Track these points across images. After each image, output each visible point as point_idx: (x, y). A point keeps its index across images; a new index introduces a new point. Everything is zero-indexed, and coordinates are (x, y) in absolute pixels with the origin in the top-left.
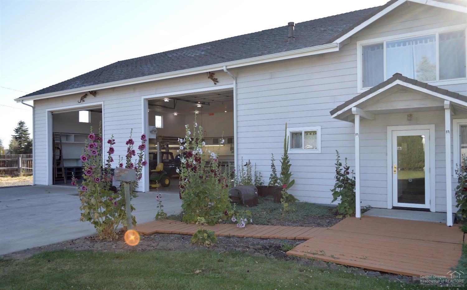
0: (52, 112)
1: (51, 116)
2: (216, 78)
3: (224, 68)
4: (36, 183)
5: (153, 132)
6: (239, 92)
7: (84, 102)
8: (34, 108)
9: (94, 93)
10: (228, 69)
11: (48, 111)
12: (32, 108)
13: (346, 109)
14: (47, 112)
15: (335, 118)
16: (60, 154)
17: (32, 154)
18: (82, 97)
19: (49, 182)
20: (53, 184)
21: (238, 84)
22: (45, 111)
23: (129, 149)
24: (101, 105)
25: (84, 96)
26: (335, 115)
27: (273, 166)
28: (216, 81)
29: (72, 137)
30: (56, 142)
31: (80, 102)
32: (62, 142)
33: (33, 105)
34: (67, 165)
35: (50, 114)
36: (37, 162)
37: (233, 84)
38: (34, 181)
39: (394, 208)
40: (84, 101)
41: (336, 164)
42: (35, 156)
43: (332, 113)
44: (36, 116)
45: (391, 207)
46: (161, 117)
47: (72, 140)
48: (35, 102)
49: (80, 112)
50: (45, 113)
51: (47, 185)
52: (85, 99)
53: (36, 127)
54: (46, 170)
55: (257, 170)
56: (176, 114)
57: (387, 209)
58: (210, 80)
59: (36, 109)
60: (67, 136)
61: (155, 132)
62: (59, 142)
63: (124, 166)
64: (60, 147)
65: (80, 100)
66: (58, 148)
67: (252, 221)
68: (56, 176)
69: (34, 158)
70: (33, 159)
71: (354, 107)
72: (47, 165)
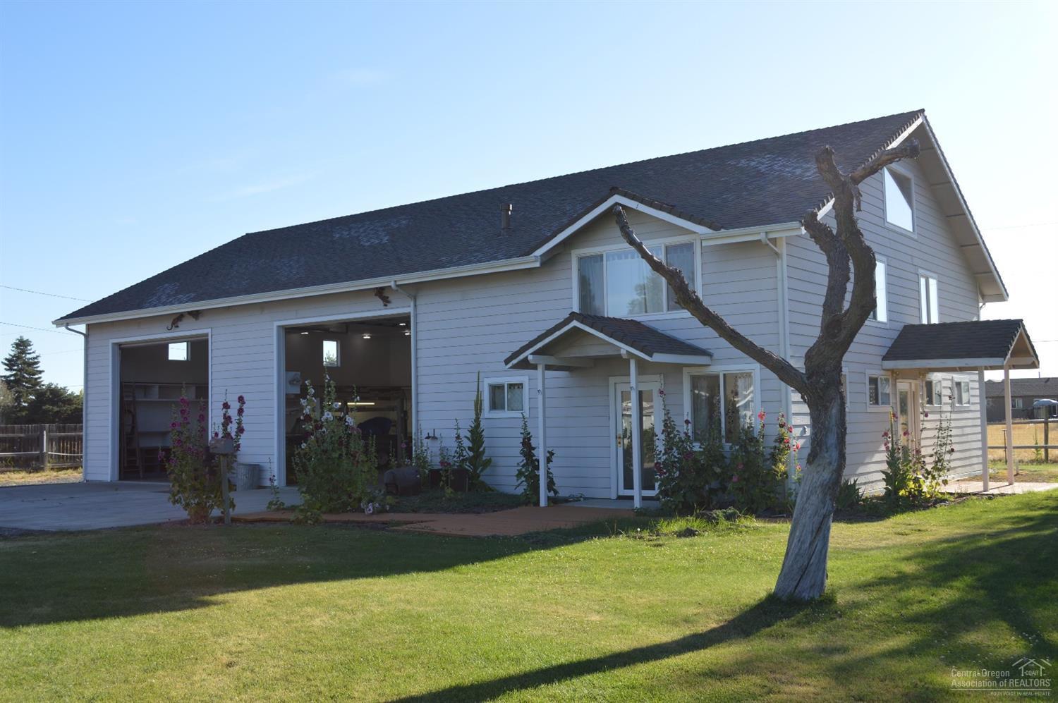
0: (119, 345)
1: (118, 352)
2: (386, 295)
3: (392, 284)
4: (89, 478)
5: (295, 382)
6: (420, 318)
7: (177, 329)
8: (86, 336)
9: (196, 315)
10: (397, 286)
11: (114, 344)
12: (82, 337)
13: (522, 357)
14: (110, 345)
15: (511, 368)
16: (133, 422)
17: (81, 425)
18: (174, 320)
19: (112, 475)
20: (120, 479)
21: (419, 307)
22: (108, 343)
23: (225, 415)
24: (207, 335)
25: (177, 319)
26: (510, 365)
27: (458, 437)
28: (386, 301)
29: (156, 390)
30: (126, 399)
31: (171, 329)
32: (137, 400)
33: (84, 332)
34: (146, 443)
35: (117, 347)
36: (90, 437)
37: (409, 306)
38: (86, 474)
39: (620, 498)
40: (177, 327)
41: (521, 433)
42: (86, 427)
43: (507, 362)
44: (90, 351)
45: (614, 497)
46: (335, 343)
47: (155, 395)
48: (89, 327)
49: (171, 346)
50: (108, 346)
51: (109, 481)
52: (179, 324)
53: (89, 372)
54: (108, 453)
55: (443, 445)
56: (367, 337)
57: (610, 499)
58: (378, 298)
59: (90, 339)
60: (146, 388)
61: (297, 382)
62: (131, 399)
63: (220, 435)
64: (132, 410)
65: (170, 324)
66: (130, 412)
67: (388, 509)
68: (126, 465)
69: (86, 431)
70: (84, 433)
71: (531, 354)
72: (110, 443)
